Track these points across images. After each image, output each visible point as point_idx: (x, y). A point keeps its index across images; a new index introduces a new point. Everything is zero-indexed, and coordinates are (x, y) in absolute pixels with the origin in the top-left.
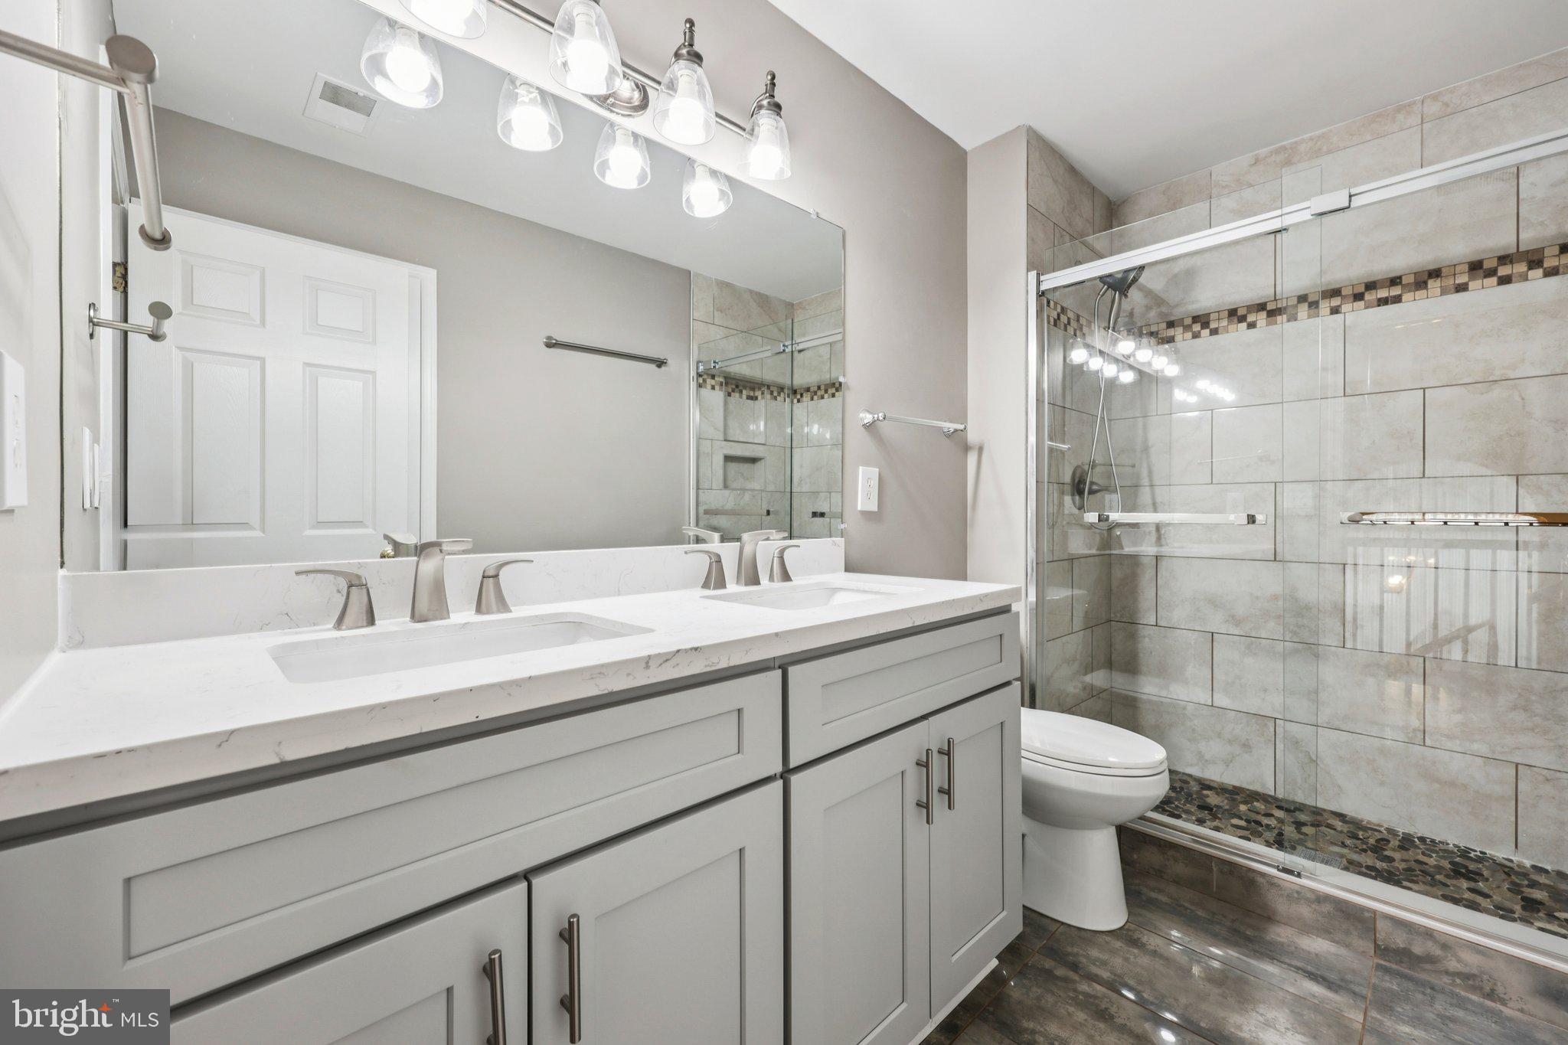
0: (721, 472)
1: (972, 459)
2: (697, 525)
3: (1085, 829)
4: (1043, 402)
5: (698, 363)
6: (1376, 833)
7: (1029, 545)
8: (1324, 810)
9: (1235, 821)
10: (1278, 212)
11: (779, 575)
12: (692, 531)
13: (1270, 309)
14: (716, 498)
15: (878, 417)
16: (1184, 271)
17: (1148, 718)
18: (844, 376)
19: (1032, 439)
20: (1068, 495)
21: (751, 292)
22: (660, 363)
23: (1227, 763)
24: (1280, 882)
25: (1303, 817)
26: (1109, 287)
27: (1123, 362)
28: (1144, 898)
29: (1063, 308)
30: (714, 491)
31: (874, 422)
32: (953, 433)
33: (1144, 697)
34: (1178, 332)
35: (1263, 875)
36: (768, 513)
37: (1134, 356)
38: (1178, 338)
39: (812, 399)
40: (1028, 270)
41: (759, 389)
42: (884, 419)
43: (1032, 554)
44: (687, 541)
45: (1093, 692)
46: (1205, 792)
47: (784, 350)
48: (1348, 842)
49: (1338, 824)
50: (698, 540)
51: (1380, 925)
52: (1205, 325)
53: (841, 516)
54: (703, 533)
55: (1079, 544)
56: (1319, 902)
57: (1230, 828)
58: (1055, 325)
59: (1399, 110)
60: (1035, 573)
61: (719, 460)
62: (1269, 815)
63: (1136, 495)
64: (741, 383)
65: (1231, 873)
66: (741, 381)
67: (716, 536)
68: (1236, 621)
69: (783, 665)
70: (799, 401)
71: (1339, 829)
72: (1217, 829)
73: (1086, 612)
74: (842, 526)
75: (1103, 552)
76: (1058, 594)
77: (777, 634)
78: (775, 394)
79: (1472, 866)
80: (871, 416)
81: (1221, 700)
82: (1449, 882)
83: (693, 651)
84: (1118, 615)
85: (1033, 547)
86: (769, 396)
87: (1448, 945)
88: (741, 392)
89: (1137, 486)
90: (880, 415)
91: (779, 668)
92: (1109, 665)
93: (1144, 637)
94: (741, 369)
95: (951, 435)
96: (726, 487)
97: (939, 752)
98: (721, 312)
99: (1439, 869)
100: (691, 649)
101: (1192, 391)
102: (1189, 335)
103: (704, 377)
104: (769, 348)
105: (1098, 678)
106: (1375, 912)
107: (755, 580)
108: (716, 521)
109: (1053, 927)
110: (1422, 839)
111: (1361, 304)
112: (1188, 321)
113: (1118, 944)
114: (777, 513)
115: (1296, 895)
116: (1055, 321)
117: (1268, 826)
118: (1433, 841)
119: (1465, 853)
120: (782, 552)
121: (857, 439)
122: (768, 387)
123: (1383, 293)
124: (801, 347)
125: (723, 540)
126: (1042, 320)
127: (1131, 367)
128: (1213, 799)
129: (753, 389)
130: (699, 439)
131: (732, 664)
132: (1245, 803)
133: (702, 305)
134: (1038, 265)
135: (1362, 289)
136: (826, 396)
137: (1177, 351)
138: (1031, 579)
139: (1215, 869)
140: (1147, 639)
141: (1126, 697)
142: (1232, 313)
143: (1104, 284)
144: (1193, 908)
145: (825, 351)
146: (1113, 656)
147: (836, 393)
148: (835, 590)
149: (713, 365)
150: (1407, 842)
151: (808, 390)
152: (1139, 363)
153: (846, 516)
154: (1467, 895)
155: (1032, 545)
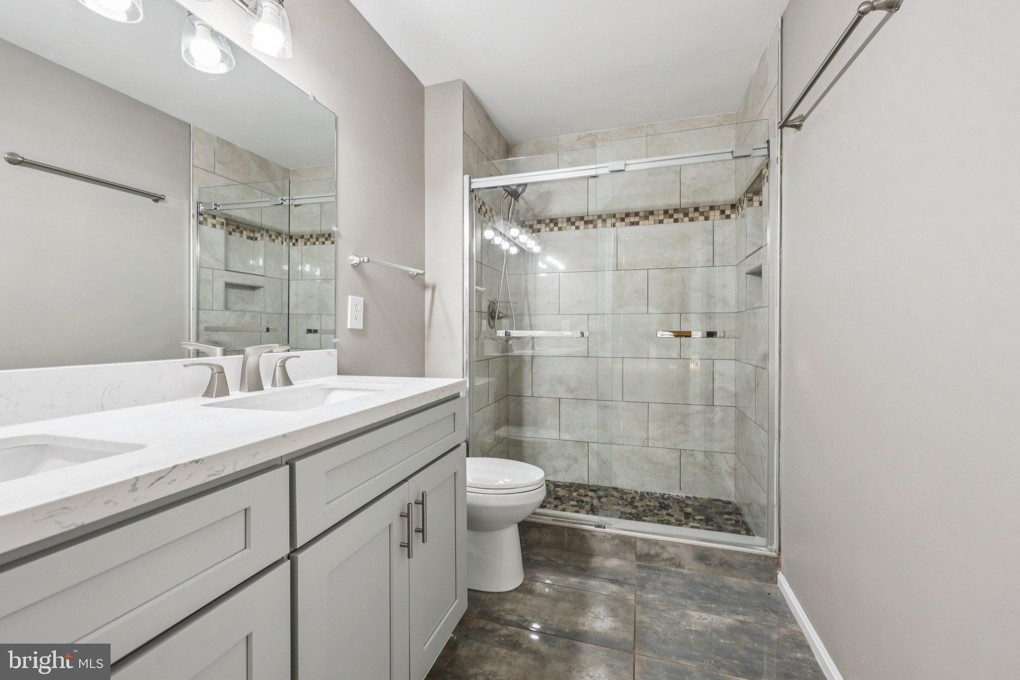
0: (221, 297)
1: (428, 295)
2: (198, 340)
3: (501, 529)
4: (473, 259)
5: (198, 203)
6: (630, 495)
7: (465, 351)
8: (609, 488)
9: (572, 503)
10: (594, 166)
11: (281, 381)
12: (192, 346)
13: (587, 221)
14: (217, 317)
15: (364, 260)
16: (547, 192)
17: (528, 452)
18: (337, 226)
19: (467, 284)
20: (486, 319)
21: (251, 153)
22: (157, 199)
23: (567, 470)
24: (596, 533)
25: (601, 493)
26: (508, 194)
27: (512, 241)
28: (532, 562)
29: (483, 202)
30: (214, 312)
31: (360, 263)
32: (416, 275)
33: (526, 439)
34: (542, 227)
35: (588, 531)
36: (268, 330)
37: (518, 238)
38: (543, 230)
39: (306, 244)
40: (464, 174)
41: (259, 232)
42: (368, 261)
43: (466, 357)
44: (187, 354)
45: (499, 440)
46: (557, 489)
47: (282, 203)
48: (620, 502)
49: (615, 494)
50: (198, 354)
51: (639, 544)
52: (556, 224)
53: (334, 332)
54: (202, 347)
55: (491, 350)
56: (613, 540)
57: (570, 508)
58: (479, 212)
59: (638, 128)
60: (468, 369)
61: (220, 286)
62: (586, 496)
63: (522, 320)
64: (240, 225)
65: (574, 534)
66: (241, 223)
67: (219, 350)
68: (571, 391)
69: (291, 462)
70: (294, 245)
71: (616, 496)
72: (564, 510)
73: (496, 391)
74: (336, 340)
75: (504, 354)
76: (481, 381)
77: (284, 436)
78: (273, 237)
79: (666, 502)
80: (358, 259)
81: (565, 436)
82: (659, 513)
83: (194, 464)
84: (512, 392)
85: (467, 353)
86: (268, 238)
87: (663, 546)
88: (241, 232)
89: (522, 315)
90: (365, 258)
91: (287, 464)
92: (508, 422)
93: (526, 404)
94: (241, 213)
95: (414, 277)
96: (227, 308)
97: (416, 503)
98: (223, 165)
99: (655, 506)
100: (191, 462)
101: (544, 262)
102: (548, 229)
103: (203, 216)
104: (268, 199)
105: (502, 432)
106: (635, 538)
107: (259, 387)
108: (216, 336)
109: (483, 597)
110: (647, 493)
111: (624, 223)
112: (548, 221)
113: (520, 595)
114: (276, 330)
115: (603, 538)
116: (479, 209)
117: (586, 502)
118: (651, 493)
119: (663, 496)
120: (284, 361)
121: (346, 275)
122: (267, 231)
123: (632, 219)
124: (297, 202)
125: (225, 353)
126: (472, 208)
127: (516, 245)
128: (561, 492)
129: (253, 232)
130: (200, 267)
131: (238, 469)
132: (575, 491)
133: (201, 155)
134: (470, 171)
135: (623, 216)
136: (317, 243)
137: (539, 238)
138: (466, 373)
139: (566, 534)
140: (527, 405)
141: (516, 441)
142: (569, 219)
143: (506, 191)
144: (556, 560)
145: (316, 209)
146: (510, 417)
147: (326, 242)
148: (331, 390)
149: (213, 207)
150: (642, 496)
151: (302, 237)
152: (521, 243)
153: (339, 332)
154: (666, 517)
155: (467, 351)
